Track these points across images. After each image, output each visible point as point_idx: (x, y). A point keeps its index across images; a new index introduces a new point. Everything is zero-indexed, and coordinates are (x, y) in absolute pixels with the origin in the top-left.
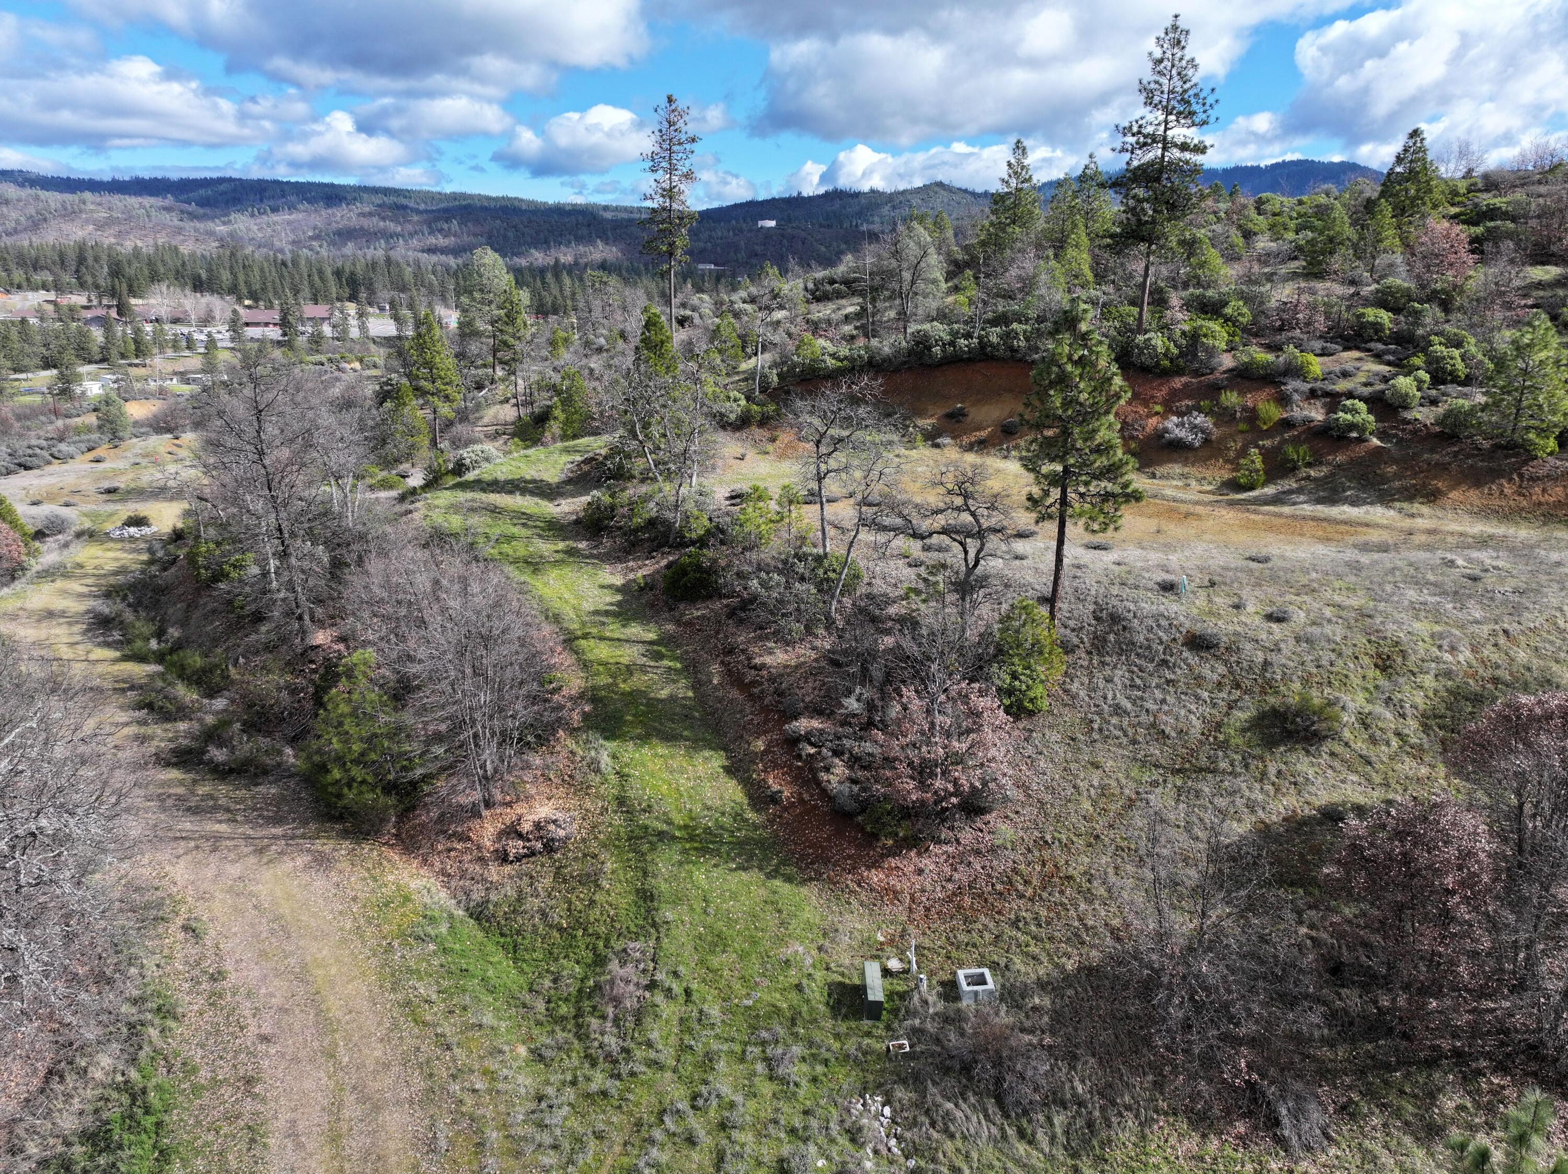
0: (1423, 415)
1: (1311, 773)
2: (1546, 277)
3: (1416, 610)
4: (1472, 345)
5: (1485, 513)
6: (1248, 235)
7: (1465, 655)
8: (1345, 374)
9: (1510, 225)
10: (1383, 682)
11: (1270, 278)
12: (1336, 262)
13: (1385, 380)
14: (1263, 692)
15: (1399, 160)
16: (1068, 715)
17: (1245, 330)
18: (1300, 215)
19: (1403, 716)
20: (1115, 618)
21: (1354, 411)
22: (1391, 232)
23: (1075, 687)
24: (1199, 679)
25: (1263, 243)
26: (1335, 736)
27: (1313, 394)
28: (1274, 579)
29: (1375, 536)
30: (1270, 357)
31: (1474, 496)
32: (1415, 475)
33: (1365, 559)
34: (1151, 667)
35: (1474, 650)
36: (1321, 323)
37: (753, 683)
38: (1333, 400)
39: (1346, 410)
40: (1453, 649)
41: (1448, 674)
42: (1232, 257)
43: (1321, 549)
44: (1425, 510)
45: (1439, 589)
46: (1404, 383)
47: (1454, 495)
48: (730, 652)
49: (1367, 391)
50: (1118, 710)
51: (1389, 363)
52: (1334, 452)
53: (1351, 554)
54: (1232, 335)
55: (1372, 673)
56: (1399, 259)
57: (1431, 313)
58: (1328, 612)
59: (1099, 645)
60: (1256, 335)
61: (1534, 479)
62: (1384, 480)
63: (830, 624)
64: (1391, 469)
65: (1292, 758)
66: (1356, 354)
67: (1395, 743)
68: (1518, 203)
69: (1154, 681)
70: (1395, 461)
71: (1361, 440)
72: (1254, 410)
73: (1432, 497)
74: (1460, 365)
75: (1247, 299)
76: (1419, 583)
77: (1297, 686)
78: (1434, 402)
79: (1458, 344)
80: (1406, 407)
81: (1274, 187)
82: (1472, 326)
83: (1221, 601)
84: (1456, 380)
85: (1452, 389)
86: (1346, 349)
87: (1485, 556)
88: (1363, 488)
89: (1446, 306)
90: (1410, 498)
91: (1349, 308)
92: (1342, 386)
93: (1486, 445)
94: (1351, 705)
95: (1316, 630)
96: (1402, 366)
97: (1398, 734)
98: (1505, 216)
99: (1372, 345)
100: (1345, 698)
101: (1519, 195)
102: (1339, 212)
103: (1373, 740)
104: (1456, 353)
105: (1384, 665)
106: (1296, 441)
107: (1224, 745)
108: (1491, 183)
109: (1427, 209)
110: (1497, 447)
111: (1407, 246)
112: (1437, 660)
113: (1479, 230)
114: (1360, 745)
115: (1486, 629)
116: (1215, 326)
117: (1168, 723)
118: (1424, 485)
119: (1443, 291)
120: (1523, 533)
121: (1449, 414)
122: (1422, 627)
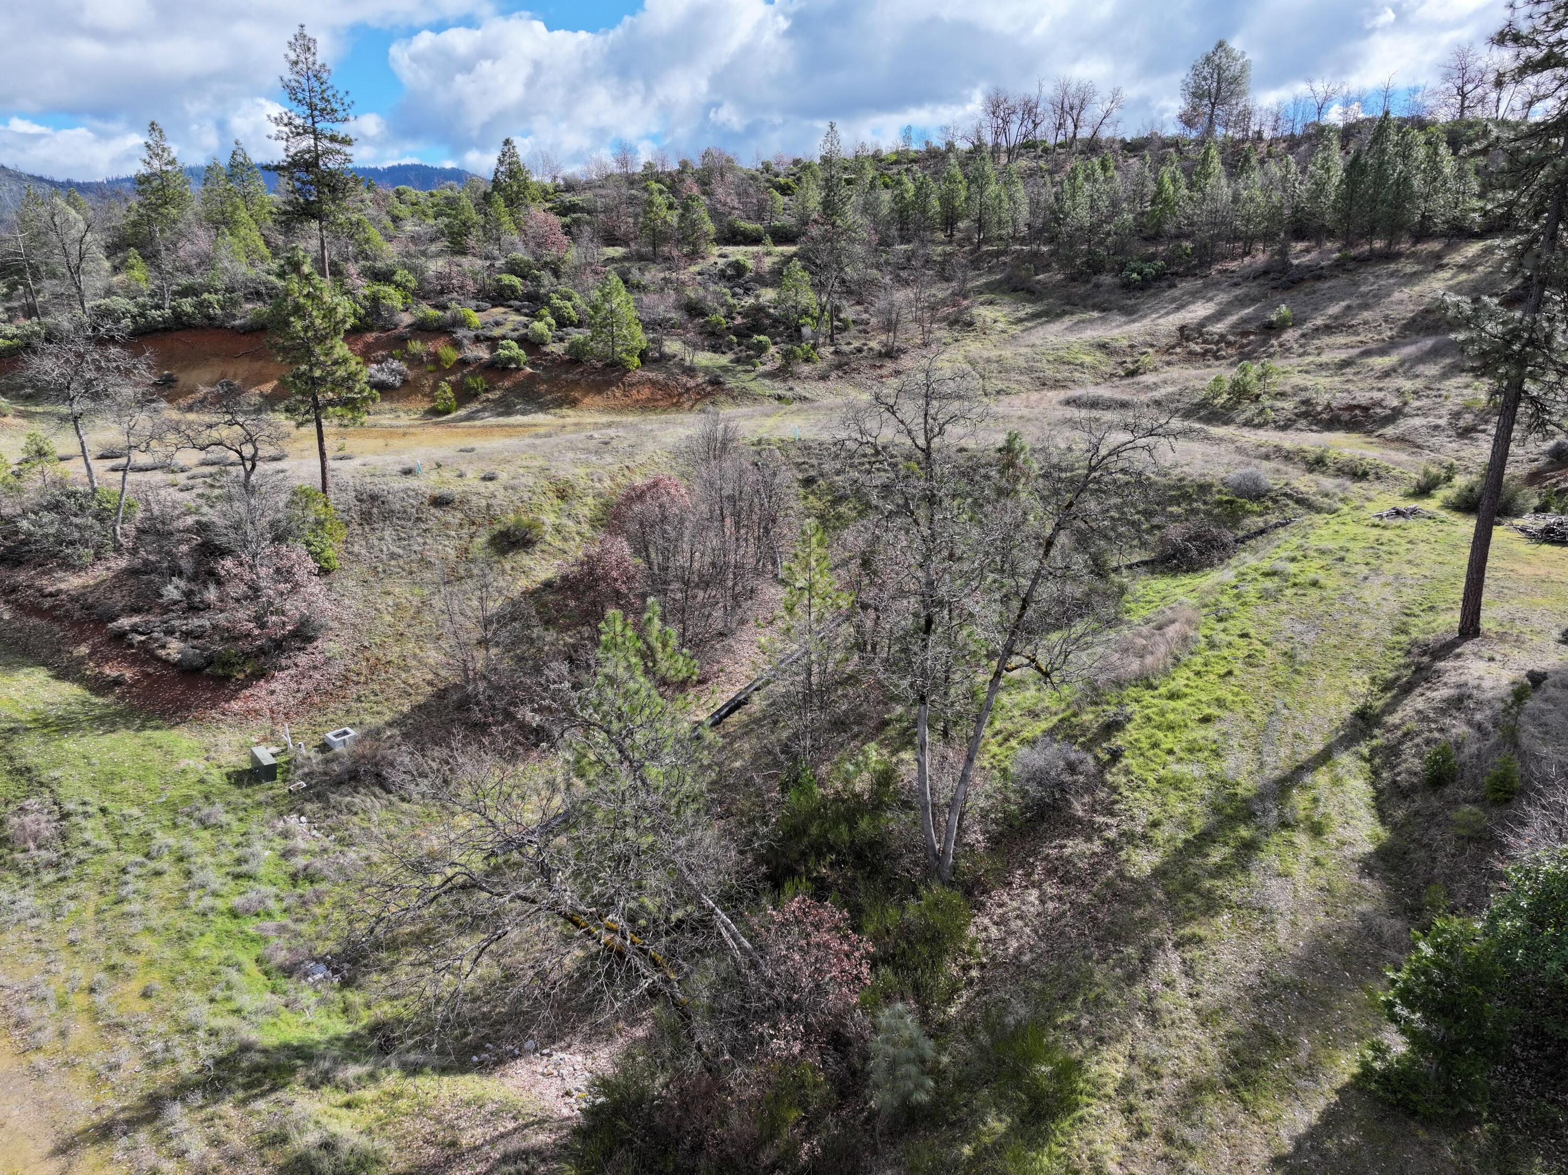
0: (558, 349)
1: (532, 564)
2: (616, 255)
3: (574, 462)
4: (577, 299)
5: (607, 410)
6: (396, 219)
7: (608, 483)
8: (497, 324)
9: (587, 217)
10: (563, 506)
11: (424, 253)
12: (471, 242)
13: (526, 326)
14: (491, 523)
15: (501, 162)
16: (356, 568)
17: (413, 294)
18: (434, 205)
19: (579, 523)
20: (373, 498)
21: (509, 348)
22: (507, 218)
23: (356, 549)
24: (446, 525)
25: (409, 227)
26: (542, 539)
27: (477, 339)
28: (481, 458)
29: (542, 431)
30: (440, 313)
31: (598, 399)
32: (559, 390)
33: (538, 442)
34: (410, 524)
35: (612, 479)
36: (471, 287)
37: (53, 608)
38: (493, 342)
39: (503, 348)
40: (600, 480)
41: (600, 495)
42: (390, 239)
43: (508, 441)
44: (570, 412)
45: (588, 451)
46: (539, 326)
47: (587, 400)
49: (516, 334)
50: (393, 556)
51: (526, 315)
52: (502, 379)
53: (528, 441)
54: (405, 297)
55: (556, 501)
56: (516, 238)
57: (547, 278)
58: (521, 471)
59: (366, 518)
60: (424, 298)
61: (631, 385)
62: (541, 395)
63: (118, 549)
64: (543, 387)
65: (518, 558)
66: (502, 310)
67: (578, 538)
68: (588, 200)
69: (415, 533)
70: (545, 382)
71: (518, 369)
72: (436, 354)
73: (573, 403)
74: (573, 313)
75: (412, 269)
76: (573, 449)
77: (511, 516)
78: (561, 340)
79: (570, 299)
80: (544, 344)
81: (406, 181)
82: (575, 287)
83: (448, 474)
84: (572, 324)
85: (570, 329)
86: (494, 306)
87: (612, 432)
88: (527, 402)
89: (556, 273)
90: (560, 406)
91: (489, 276)
92: (497, 332)
93: (599, 365)
94: (547, 521)
95: (516, 482)
96: (534, 315)
97: (579, 533)
98: (582, 210)
99: (512, 302)
100: (543, 517)
101: (589, 195)
102: (465, 201)
103: (565, 539)
104: (569, 304)
105: (562, 495)
106: (473, 374)
107: (473, 561)
108: (570, 187)
109: (529, 202)
110: (607, 365)
111: (519, 228)
112: (593, 488)
113: (567, 220)
114: (558, 543)
115: (616, 468)
116: (390, 290)
117: (432, 556)
118: (567, 397)
119: (552, 262)
120: (631, 419)
121: (572, 345)
122: (581, 471)
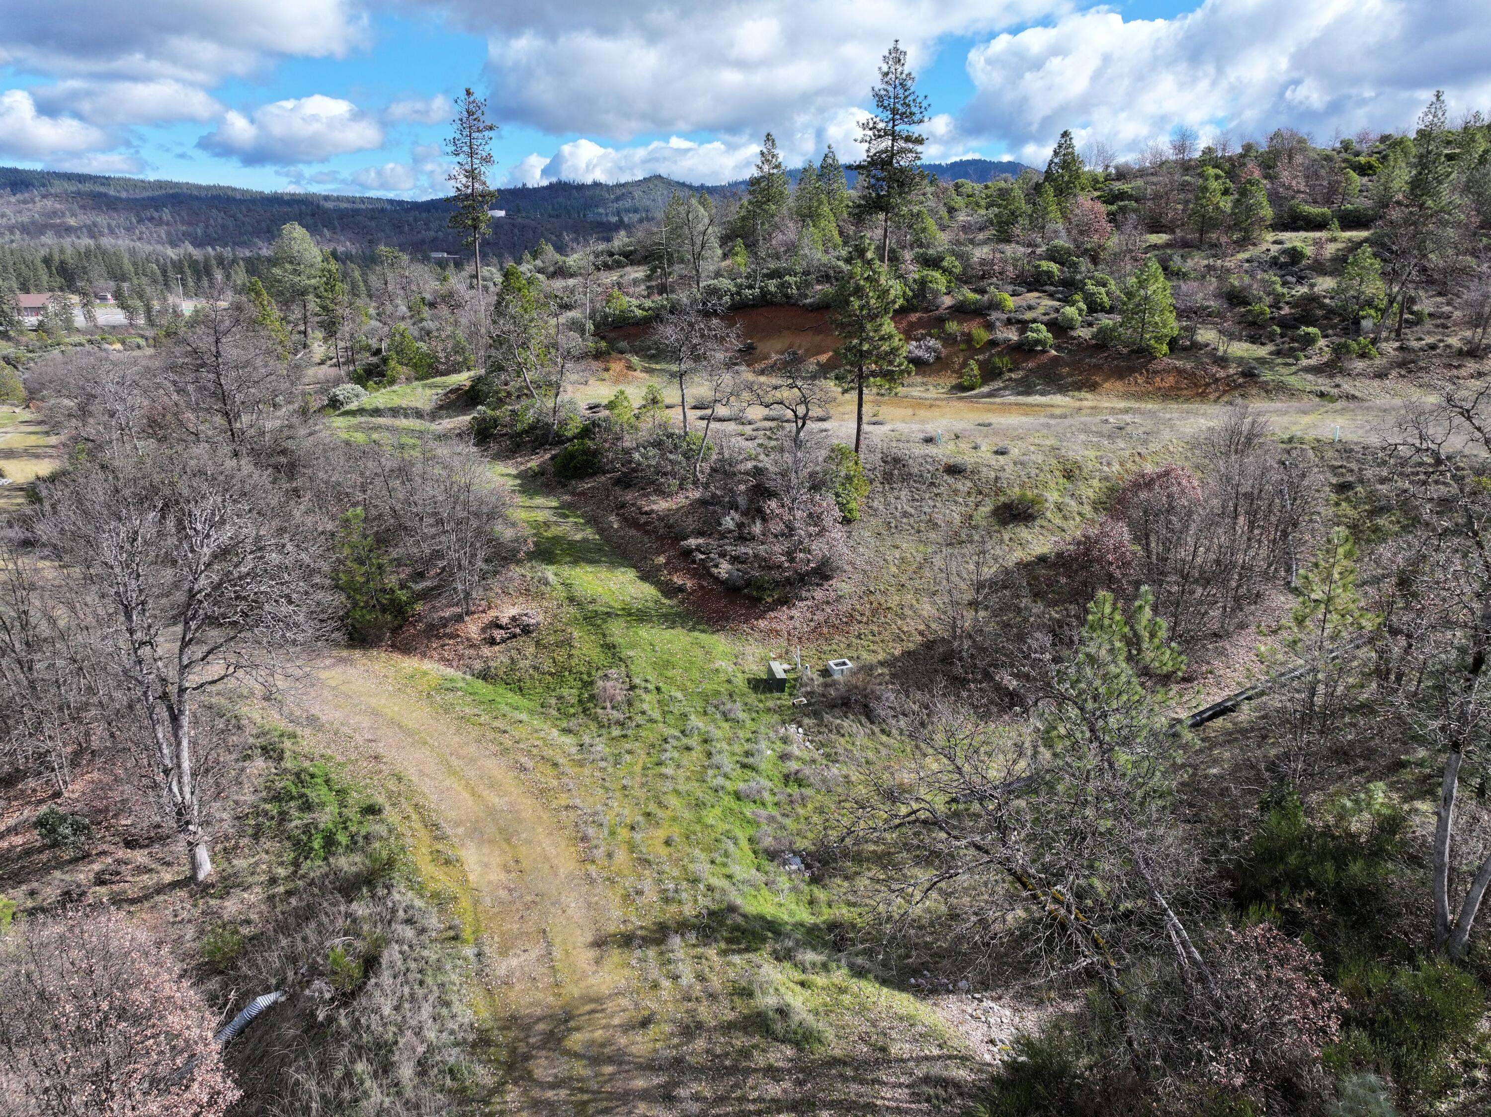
0: (1084, 333)
1: (1030, 538)
2: (1160, 242)
3: (1086, 445)
4: (1112, 285)
5: (1127, 396)
6: (951, 210)
7: (1116, 467)
8: (1030, 308)
9: (1134, 204)
10: (1068, 485)
11: (972, 242)
12: (1017, 230)
13: (1057, 310)
14: (997, 495)
15: (1056, 153)
16: (873, 521)
17: (957, 279)
18: (987, 197)
19: (1082, 504)
20: (896, 460)
21: (1038, 331)
22: (1054, 207)
23: (875, 504)
24: (956, 492)
25: (962, 217)
26: (1042, 515)
27: (1009, 322)
28: (996, 433)
29: (1058, 411)
30: (978, 297)
31: (1119, 385)
32: (1080, 374)
33: (1052, 422)
34: (924, 487)
35: (1121, 464)
36: (1011, 272)
37: (646, 523)
38: (1023, 326)
39: (1032, 330)
40: (1109, 464)
41: (1107, 479)
42: (943, 228)
43: (1024, 419)
44: (1088, 396)
45: (1101, 434)
46: (1070, 311)
47: (1107, 385)
48: (623, 506)
49: (1046, 318)
50: (905, 514)
51: (1059, 300)
52: (1026, 360)
53: (1042, 420)
54: (949, 282)
55: (1062, 481)
56: (1060, 226)
57: (1085, 264)
58: (1032, 448)
59: (888, 478)
60: (966, 283)
61: (1156, 372)
62: (1062, 378)
63: (695, 482)
64: (1066, 370)
65: (1018, 530)
66: (1036, 294)
67: (1078, 518)
68: (1139, 188)
69: (927, 496)
70: (1068, 365)
71: (1044, 351)
72: (969, 335)
73: (1093, 387)
74: (1106, 299)
75: (959, 256)
76: (1085, 430)
77: (1017, 490)
78: (1090, 325)
79: (1104, 285)
80: (1072, 328)
81: (966, 175)
82: (1112, 273)
83: (964, 446)
84: (1103, 310)
85: (1100, 315)
86: (1029, 291)
87: (1128, 418)
88: (1048, 384)
89: (1095, 260)
90: (1079, 389)
91: (1029, 263)
92: (1028, 316)
93: (1125, 351)
94: (1050, 499)
95: (1026, 458)
96: (1067, 301)
97: (1079, 514)
98: (1130, 197)
99: (1047, 288)
100: (1047, 494)
101: (1140, 182)
102: (1018, 193)
103: (1065, 518)
104: (1103, 290)
105: (1068, 475)
106: (1000, 354)
107: (976, 527)
108: (1122, 175)
109: (1078, 191)
110: (1133, 351)
111: (1064, 217)
112: (1100, 471)
113: (1114, 208)
114: (1058, 521)
115: (1128, 453)
116: (937, 275)
117: (939, 519)
118: (1087, 380)
119: (1092, 249)
120: (1150, 406)
121: (1100, 330)
122: (1091, 454)
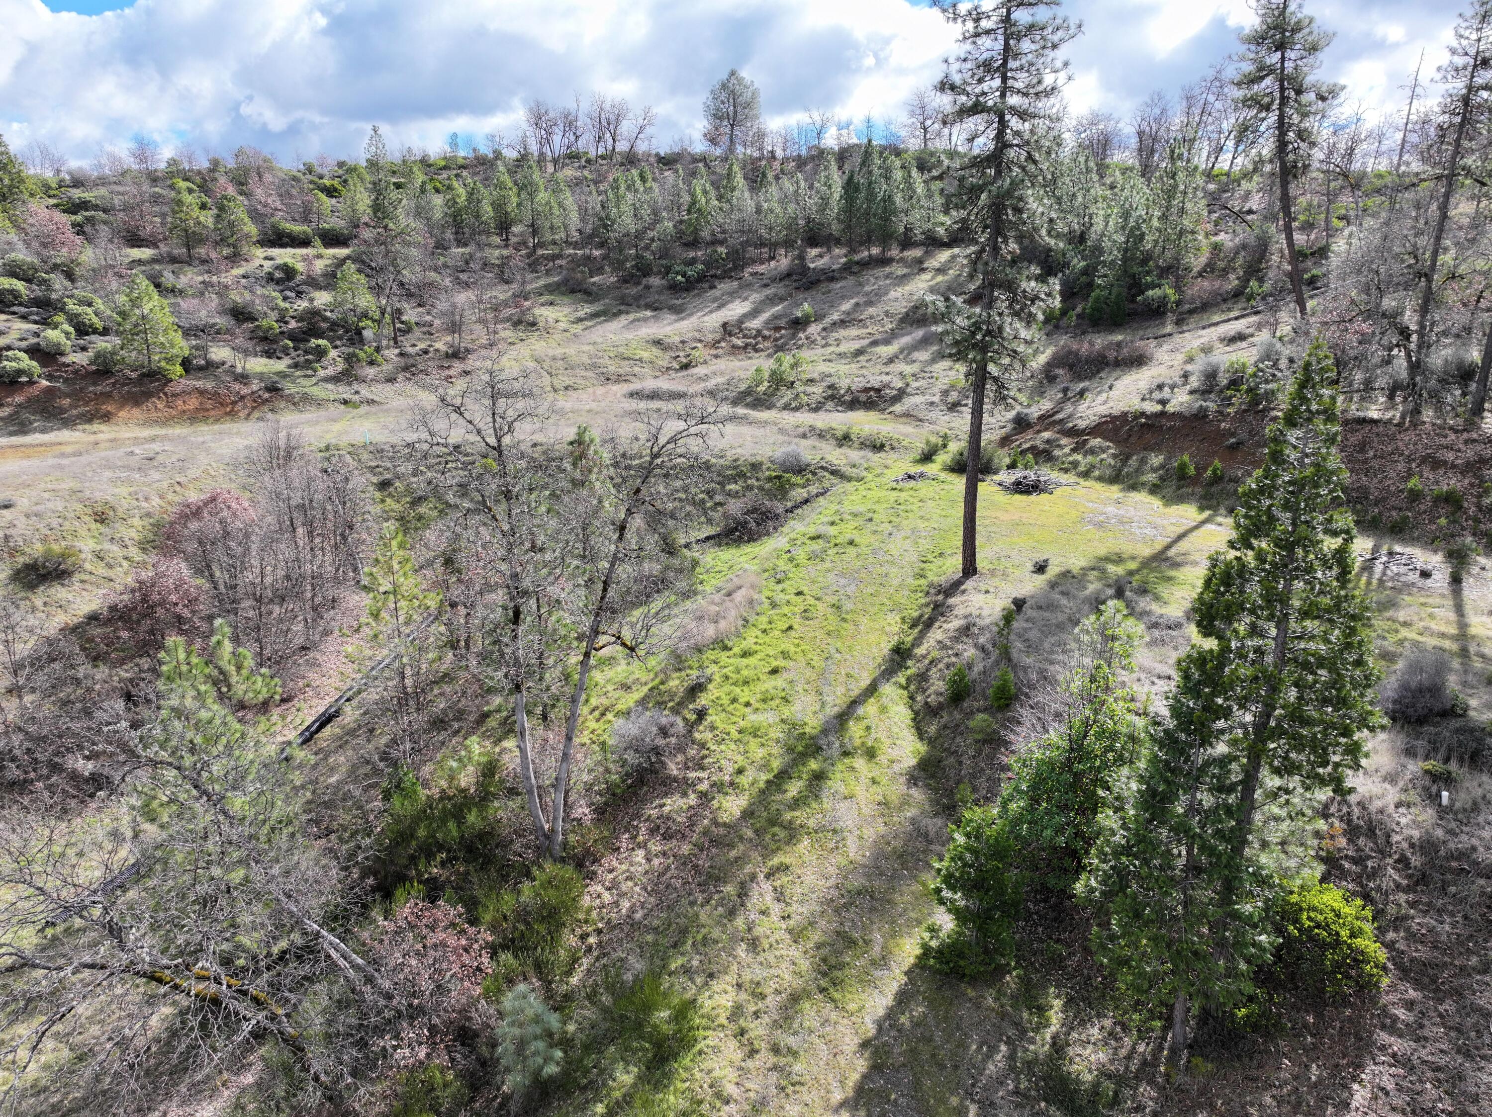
0: (81, 359)
1: (70, 597)
2: (143, 257)
3: (113, 482)
4: (99, 304)
7: (156, 501)
8: (1, 333)
9: (102, 215)
10: (103, 529)
13: (36, 335)
14: (12, 556)
19: (126, 547)
21: (16, 359)
26: (80, 569)
29: (68, 449)
31: (136, 412)
32: (87, 404)
33: (65, 462)
35: (161, 497)
39: (8, 359)
40: (147, 499)
41: (148, 515)
43: (25, 463)
44: (103, 427)
45: (129, 468)
46: (53, 335)
47: (122, 414)
49: (24, 344)
51: (36, 322)
52: (11, 394)
53: (51, 461)
55: (94, 526)
56: (14, 238)
57: (58, 282)
58: (46, 495)
61: (175, 395)
62: (62, 411)
64: (66, 402)
65: (51, 591)
66: (3, 317)
67: (125, 564)
68: (103, 197)
70: (67, 395)
71: (32, 382)
73: (106, 417)
76: (109, 466)
77: (38, 546)
78: (84, 349)
79: (90, 305)
80: (62, 354)
82: (95, 291)
84: (95, 331)
85: (93, 338)
87: (156, 447)
88: (47, 419)
89: (70, 276)
90: (90, 421)
93: (134, 375)
94: (84, 548)
95: (40, 508)
96: (46, 323)
97: (126, 558)
98: (96, 207)
99: (15, 309)
100: (80, 544)
101: (102, 191)
103: (109, 566)
104: (89, 310)
105: (101, 518)
108: (77, 183)
109: (26, 196)
110: (143, 375)
111: (16, 226)
112: (138, 507)
113: (78, 218)
115: (165, 484)
118: (97, 411)
119: (63, 264)
120: (178, 431)
121: (98, 355)
122: (124, 491)
